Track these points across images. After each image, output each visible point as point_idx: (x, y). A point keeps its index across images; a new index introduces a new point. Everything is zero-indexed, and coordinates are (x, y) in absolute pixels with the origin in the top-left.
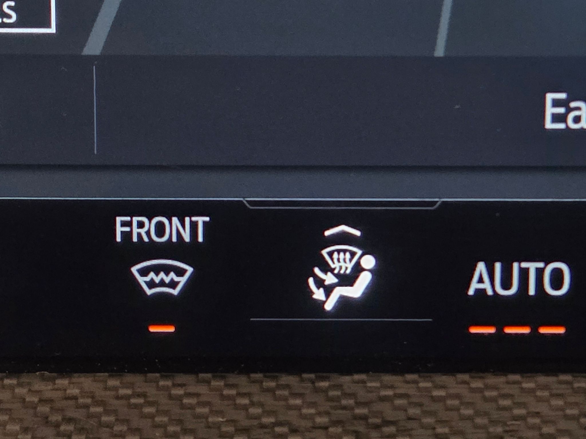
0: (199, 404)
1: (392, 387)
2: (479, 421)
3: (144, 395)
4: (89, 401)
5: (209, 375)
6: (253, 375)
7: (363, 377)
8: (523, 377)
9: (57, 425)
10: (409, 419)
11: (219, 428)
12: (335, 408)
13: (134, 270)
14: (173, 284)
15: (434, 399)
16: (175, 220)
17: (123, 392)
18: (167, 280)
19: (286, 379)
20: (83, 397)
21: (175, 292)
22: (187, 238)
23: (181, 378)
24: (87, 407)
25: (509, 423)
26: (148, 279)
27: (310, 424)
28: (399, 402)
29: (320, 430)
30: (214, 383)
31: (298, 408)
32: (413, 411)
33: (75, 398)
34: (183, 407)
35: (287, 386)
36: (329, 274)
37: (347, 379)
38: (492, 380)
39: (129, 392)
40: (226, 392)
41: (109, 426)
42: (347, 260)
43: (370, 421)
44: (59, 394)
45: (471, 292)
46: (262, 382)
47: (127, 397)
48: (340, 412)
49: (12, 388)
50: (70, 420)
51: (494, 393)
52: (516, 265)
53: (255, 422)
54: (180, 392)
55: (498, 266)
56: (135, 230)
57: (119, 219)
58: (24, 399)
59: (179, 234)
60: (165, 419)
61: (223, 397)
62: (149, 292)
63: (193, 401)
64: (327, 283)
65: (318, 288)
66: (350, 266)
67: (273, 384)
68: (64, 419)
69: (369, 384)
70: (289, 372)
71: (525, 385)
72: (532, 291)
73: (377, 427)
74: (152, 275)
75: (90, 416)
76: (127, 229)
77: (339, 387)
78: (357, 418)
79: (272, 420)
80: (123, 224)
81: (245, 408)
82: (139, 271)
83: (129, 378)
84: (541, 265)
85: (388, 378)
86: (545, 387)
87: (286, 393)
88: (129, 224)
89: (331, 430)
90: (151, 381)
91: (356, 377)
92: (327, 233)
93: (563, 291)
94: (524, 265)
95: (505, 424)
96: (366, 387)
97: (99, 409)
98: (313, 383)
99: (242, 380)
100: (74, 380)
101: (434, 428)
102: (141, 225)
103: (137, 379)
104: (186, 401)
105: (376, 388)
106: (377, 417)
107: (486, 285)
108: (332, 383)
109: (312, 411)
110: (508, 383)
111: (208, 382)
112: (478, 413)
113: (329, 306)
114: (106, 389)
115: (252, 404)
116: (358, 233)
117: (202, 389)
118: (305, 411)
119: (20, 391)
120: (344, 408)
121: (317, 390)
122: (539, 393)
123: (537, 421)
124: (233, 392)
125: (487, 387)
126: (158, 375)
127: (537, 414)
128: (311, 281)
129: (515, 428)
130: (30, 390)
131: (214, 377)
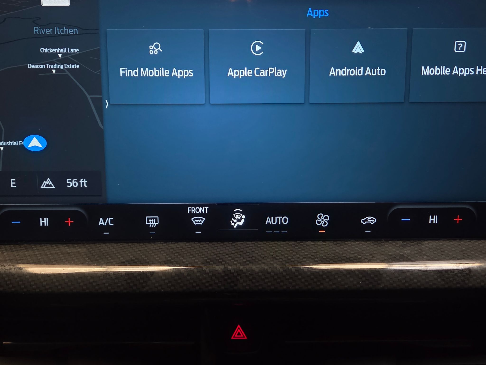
0: (206, 249)
1: (249, 245)
2: (267, 252)
3: (194, 247)
4: (182, 248)
5: (208, 242)
6: (218, 242)
7: (243, 242)
8: (278, 242)
9: (175, 254)
10: (252, 251)
11: (210, 254)
12: (236, 249)
13: (192, 219)
14: (201, 222)
15: (258, 247)
16: (201, 208)
17: (189, 246)
18: (199, 221)
19: (225, 243)
20: (181, 247)
21: (201, 224)
22: (204, 212)
23: (202, 243)
24: (181, 250)
25: (274, 252)
26: (195, 221)
27: (230, 253)
28: (250, 248)
29: (232, 254)
30: (210, 244)
31: (228, 249)
32: (253, 250)
33: (179, 248)
34: (202, 249)
35: (226, 245)
36: (235, 219)
37: (239, 243)
38: (271, 243)
39: (191, 246)
40: (212, 246)
41: (186, 254)
42: (239, 217)
43: (244, 252)
44: (175, 247)
45: (266, 223)
46: (220, 244)
47: (190, 247)
48: (237, 250)
49: (165, 246)
50: (177, 253)
51: (271, 246)
52: (276, 217)
53: (218, 253)
54: (202, 246)
55: (272, 217)
56: (192, 210)
57: (188, 208)
58: (167, 248)
59: (202, 211)
60: (199, 252)
61: (211, 247)
62: (195, 224)
63: (205, 248)
64: (234, 222)
65: (233, 223)
66: (240, 218)
67: (223, 244)
68: (176, 252)
69: (244, 244)
70: (226, 242)
71: (278, 244)
72: (280, 223)
73: (245, 253)
74: (196, 220)
75: (182, 252)
76: (190, 210)
77: (237, 245)
78: (241, 251)
79: (222, 252)
80: (190, 209)
81: (216, 249)
82: (193, 219)
83: (191, 243)
84: (282, 217)
85: (248, 243)
86: (283, 244)
87: (225, 246)
88: (191, 209)
89: (235, 254)
90: (195, 244)
91: (241, 242)
92: (234, 211)
93: (286, 223)
94: (278, 217)
95: (273, 252)
96: (243, 245)
97: (184, 250)
98: (231, 244)
99: (216, 243)
100: (178, 244)
101: (258, 254)
102: (193, 209)
103: (193, 243)
104: (203, 248)
105: (245, 245)
106: (245, 251)
107: (270, 222)
108: (236, 244)
109: (231, 250)
110: (274, 243)
111: (208, 244)
112: (267, 250)
113: (235, 227)
114: (186, 246)
115: (218, 249)
116: (241, 210)
117: (207, 245)
118: (229, 250)
119: (166, 246)
120: (238, 249)
121: (232, 245)
122: (281, 246)
123: (281, 252)
124: (214, 246)
125: (270, 244)
126: (197, 242)
127: (281, 250)
128: (231, 221)
129: (275, 253)
130: (169, 246)
131: (209, 243)
